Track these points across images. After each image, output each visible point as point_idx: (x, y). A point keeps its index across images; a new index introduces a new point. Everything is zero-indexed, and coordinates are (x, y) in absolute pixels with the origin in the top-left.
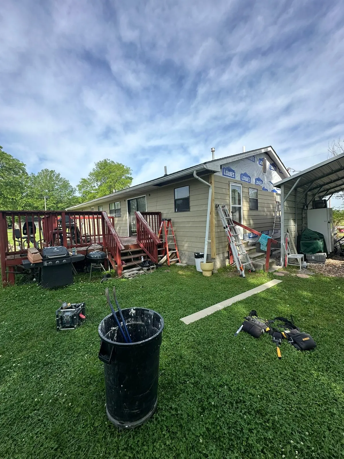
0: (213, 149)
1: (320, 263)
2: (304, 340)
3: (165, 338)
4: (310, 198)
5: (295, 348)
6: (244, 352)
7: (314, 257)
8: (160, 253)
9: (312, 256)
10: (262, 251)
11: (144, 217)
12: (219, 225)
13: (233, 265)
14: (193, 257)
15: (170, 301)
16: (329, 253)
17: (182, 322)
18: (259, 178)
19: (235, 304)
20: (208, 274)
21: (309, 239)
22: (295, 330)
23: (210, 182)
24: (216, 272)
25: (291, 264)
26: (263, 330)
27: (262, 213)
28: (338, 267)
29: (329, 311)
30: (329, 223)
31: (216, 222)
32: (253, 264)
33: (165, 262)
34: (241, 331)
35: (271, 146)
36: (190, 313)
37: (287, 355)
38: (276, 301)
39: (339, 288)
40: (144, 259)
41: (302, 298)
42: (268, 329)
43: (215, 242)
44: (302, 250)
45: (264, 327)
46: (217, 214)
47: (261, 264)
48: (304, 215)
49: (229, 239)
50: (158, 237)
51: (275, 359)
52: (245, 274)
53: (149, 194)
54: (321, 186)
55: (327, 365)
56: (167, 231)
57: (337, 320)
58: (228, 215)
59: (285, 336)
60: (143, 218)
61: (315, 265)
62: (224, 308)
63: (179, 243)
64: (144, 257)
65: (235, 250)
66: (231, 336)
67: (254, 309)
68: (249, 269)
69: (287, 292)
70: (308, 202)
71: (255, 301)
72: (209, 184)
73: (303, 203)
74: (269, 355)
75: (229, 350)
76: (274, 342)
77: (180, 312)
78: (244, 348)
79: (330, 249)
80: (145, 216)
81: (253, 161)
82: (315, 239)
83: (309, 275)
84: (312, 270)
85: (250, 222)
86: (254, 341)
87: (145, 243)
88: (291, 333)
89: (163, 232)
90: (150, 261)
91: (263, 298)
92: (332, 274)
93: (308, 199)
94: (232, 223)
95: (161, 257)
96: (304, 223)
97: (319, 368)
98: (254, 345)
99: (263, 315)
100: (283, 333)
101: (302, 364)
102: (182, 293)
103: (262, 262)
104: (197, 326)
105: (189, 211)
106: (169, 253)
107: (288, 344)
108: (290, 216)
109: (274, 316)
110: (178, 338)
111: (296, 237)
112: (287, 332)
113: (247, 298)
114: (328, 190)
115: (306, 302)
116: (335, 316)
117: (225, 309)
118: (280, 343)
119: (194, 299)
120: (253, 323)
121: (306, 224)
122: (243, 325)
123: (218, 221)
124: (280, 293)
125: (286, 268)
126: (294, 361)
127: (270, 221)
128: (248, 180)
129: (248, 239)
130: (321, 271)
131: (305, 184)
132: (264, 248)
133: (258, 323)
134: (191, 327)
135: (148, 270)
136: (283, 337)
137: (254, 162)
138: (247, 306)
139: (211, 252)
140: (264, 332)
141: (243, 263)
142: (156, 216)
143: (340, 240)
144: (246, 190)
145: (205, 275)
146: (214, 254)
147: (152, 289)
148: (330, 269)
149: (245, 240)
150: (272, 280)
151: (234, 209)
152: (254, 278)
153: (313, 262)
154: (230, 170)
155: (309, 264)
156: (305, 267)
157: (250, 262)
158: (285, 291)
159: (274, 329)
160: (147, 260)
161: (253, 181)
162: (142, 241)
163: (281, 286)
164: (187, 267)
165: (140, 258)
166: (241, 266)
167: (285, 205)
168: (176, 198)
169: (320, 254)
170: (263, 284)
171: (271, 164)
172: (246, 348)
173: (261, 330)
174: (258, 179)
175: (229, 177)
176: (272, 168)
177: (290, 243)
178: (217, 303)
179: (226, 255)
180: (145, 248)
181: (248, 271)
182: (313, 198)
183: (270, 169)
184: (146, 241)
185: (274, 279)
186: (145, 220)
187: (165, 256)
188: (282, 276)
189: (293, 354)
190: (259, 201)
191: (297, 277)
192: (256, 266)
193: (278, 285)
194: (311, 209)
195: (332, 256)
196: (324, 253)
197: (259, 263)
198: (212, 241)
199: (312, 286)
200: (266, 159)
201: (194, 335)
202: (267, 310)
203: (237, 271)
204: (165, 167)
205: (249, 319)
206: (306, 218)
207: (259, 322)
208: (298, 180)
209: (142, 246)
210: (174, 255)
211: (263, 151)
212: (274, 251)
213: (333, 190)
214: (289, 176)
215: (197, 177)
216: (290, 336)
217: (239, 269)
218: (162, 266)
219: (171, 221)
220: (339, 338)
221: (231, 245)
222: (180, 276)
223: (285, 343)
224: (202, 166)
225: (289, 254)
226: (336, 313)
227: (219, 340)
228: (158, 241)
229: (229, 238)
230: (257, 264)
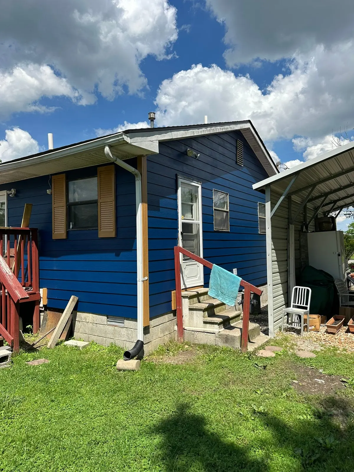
4: (310, 214)
30: (340, 255)
47: (235, 335)
48: (303, 242)
54: (326, 195)
73: (301, 222)
96: (302, 255)
105: (98, 228)
114: (335, 202)
121: (307, 257)
131: (304, 189)
182: (315, 214)
194: (313, 232)
200: (242, 141)
206: (306, 246)
208: (293, 180)
213: (341, 203)
224: (120, 137)
228: (21, 292)
230: (226, 335)
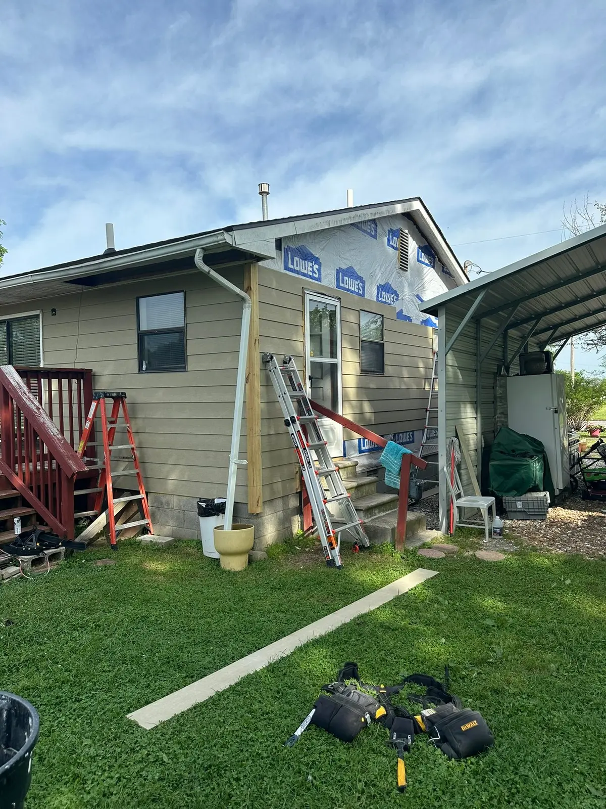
0: (265, 188)
1: (535, 520)
2: (464, 728)
3: (66, 783)
4: (513, 347)
5: (444, 754)
6: (309, 789)
7: (521, 503)
8: (82, 503)
9: (516, 502)
10: (390, 490)
11: (28, 385)
12: (272, 415)
13: (313, 533)
14: (194, 513)
15: (101, 660)
16: (557, 493)
17: (134, 725)
18: (387, 283)
19: (303, 650)
20: (236, 564)
21: (509, 454)
22: (450, 704)
23: (246, 286)
24: (259, 555)
25: (464, 523)
26: (368, 716)
27: (396, 383)
28: (574, 528)
29: (538, 643)
30: (556, 412)
31: (263, 405)
32: (366, 529)
33: (98, 535)
34: (308, 728)
35: (419, 199)
36: (161, 693)
37: (421, 777)
38: (414, 630)
39: (568, 582)
40: (23, 526)
41: (481, 615)
42: (381, 712)
43: (259, 466)
44: (494, 484)
45: (370, 707)
46: (268, 383)
47: (387, 527)
48: (499, 391)
49: (300, 456)
50: (80, 450)
51: (388, 793)
52: (342, 559)
53: (54, 310)
54: (539, 316)
55: (511, 788)
56: (112, 432)
57: (552, 665)
58: (299, 385)
59: (423, 726)
60: (25, 389)
61: (522, 524)
62: (270, 665)
63: (152, 471)
64: (24, 521)
65: (316, 486)
66: (276, 748)
67: (353, 659)
68: (356, 543)
69: (446, 602)
70: (510, 357)
71: (360, 635)
72: (243, 294)
73: (497, 359)
74: (374, 785)
75: (266, 788)
76: (394, 745)
77: (131, 691)
78: (310, 777)
79: (559, 483)
80: (34, 381)
81: (372, 236)
82: (525, 455)
83: (504, 552)
84: (514, 538)
85: (361, 407)
86: (341, 752)
87: (31, 473)
88: (439, 715)
89: (98, 435)
90: (43, 533)
91: (382, 625)
92: (557, 547)
93: (509, 347)
94: (309, 411)
95: (87, 517)
96: (498, 411)
97: (491, 799)
98: (339, 763)
99: (375, 673)
100: (418, 718)
101: (453, 796)
102: (145, 631)
103: (389, 521)
104: (180, 732)
105: (184, 369)
106: (116, 506)
107: (427, 747)
108: (466, 394)
109: (405, 673)
110: (112, 778)
111: (479, 450)
112: (428, 715)
113: (337, 629)
114: (556, 327)
115: (488, 627)
116: (549, 656)
117: (272, 668)
118: (407, 748)
119: (181, 648)
120: (342, 699)
121: (505, 414)
122: (314, 710)
123: (271, 402)
124: (427, 607)
125: (451, 535)
126: (435, 790)
127: (416, 404)
128: (359, 289)
129: (357, 454)
130: (534, 539)
131: (501, 308)
132: (393, 479)
133: (356, 698)
134: (158, 736)
135: (35, 563)
136: (417, 730)
137: (375, 237)
138: (335, 653)
139: (246, 493)
140: (369, 721)
141: (336, 524)
142: (74, 382)
143: (584, 457)
144: (352, 317)
145: (227, 568)
146: (255, 503)
147: (44, 626)
148: (556, 533)
149: (349, 459)
150: (412, 570)
151: (319, 370)
152: (365, 567)
153: (520, 516)
154: (307, 257)
155: (508, 522)
156: (498, 531)
157: (358, 520)
158: (441, 599)
159: (396, 710)
160: (34, 531)
161: (372, 293)
162: (21, 468)
163: (433, 586)
164: (174, 547)
165: (8, 524)
166: (332, 534)
167: (450, 362)
168: (144, 327)
169: (535, 494)
170: (388, 583)
171: (420, 247)
172: (316, 774)
173: (359, 717)
174: (385, 288)
175: (304, 275)
176: (424, 259)
177: (463, 466)
178: (250, 652)
179: (294, 503)
180: (31, 489)
181: (351, 548)
182: (522, 346)
183: (418, 261)
184: (35, 467)
185: (418, 567)
186: (31, 396)
187: (104, 515)
188: (438, 559)
189: (435, 772)
190: (388, 348)
191: (477, 559)
192: (372, 533)
193: (429, 584)
194: (517, 375)
195: (563, 500)
196: (545, 493)
197: (382, 525)
198: (252, 462)
199: (508, 582)
200: (407, 231)
201: (166, 759)
202: (388, 658)
203: (320, 550)
204: (109, 228)
205: (333, 691)
206: (504, 398)
207: (360, 696)
208: (479, 298)
209: (21, 482)
210: (135, 508)
211: (399, 209)
212: (426, 490)
213: (567, 328)
214: (466, 281)
215: (206, 268)
216: (433, 724)
217: (325, 543)
218: (91, 548)
219: (126, 400)
220: (549, 712)
221: (306, 474)
222: (147, 578)
223: (421, 744)
224: (220, 237)
225: (459, 496)
226: (552, 649)
227: (241, 764)
228: (76, 463)
229: (299, 453)
230: (375, 527)
